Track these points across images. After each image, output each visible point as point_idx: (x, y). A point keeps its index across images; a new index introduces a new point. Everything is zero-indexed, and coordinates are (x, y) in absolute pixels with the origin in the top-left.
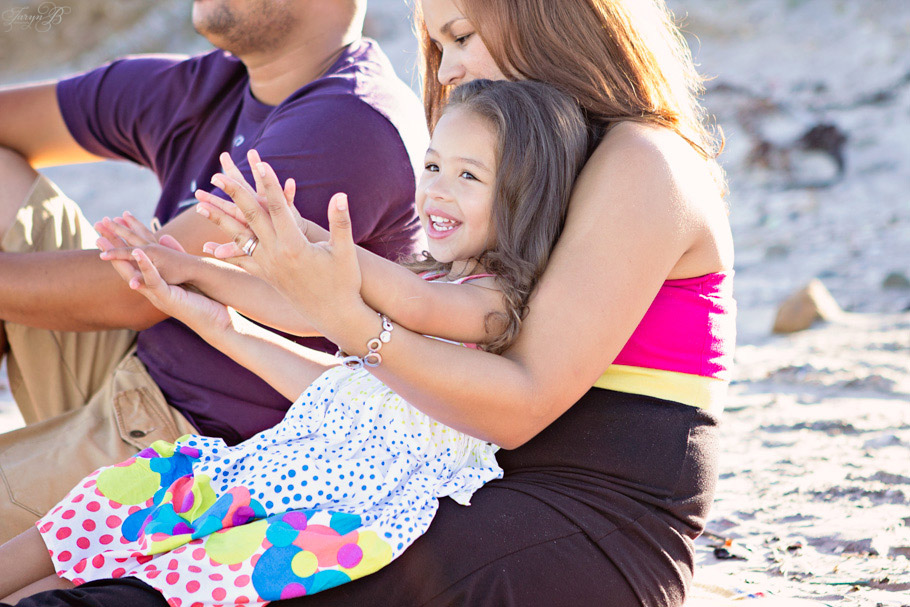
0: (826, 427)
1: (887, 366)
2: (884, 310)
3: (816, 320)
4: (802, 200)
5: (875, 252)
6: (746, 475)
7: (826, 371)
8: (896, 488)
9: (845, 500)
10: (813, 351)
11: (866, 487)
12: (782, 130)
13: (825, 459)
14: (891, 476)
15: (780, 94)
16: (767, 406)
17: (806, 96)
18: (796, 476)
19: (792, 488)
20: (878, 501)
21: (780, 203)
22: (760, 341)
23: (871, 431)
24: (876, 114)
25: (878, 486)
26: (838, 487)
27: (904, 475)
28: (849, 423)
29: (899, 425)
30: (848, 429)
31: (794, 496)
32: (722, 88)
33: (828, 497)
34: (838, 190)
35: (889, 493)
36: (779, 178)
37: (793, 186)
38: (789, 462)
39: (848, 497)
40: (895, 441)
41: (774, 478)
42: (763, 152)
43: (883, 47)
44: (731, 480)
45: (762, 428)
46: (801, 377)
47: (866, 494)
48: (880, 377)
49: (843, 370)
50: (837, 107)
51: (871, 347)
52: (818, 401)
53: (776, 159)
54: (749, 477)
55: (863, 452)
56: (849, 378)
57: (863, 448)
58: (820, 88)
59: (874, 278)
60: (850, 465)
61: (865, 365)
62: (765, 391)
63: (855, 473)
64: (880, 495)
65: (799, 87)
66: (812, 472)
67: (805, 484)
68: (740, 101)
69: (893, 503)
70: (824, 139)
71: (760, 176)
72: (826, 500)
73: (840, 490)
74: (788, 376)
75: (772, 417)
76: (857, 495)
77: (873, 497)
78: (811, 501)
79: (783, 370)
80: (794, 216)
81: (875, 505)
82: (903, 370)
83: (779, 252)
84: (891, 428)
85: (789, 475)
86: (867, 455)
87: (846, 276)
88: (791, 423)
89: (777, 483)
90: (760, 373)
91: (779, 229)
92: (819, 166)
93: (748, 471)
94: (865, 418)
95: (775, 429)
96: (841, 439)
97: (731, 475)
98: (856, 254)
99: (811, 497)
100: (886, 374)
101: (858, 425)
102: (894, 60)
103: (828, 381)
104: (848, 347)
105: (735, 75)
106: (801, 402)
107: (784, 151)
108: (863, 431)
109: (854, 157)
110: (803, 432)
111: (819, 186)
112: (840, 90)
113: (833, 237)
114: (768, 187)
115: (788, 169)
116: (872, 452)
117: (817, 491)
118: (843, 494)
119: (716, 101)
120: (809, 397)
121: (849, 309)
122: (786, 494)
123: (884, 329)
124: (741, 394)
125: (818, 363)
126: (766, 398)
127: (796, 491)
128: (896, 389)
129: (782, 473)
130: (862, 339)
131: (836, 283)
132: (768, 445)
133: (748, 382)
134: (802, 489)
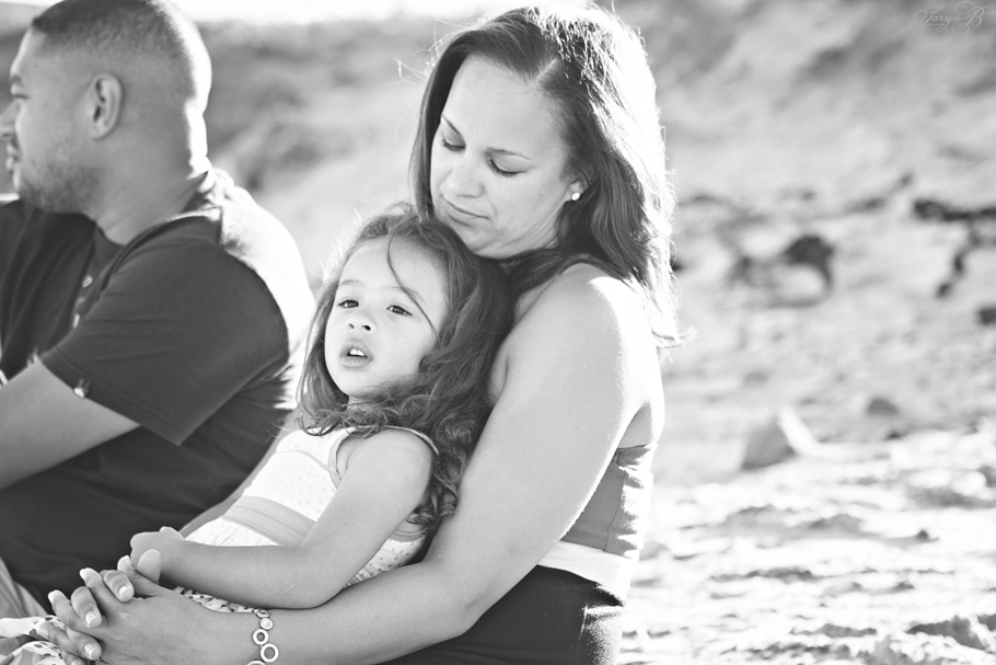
0: (782, 575)
1: (857, 503)
2: (864, 440)
3: (788, 453)
4: (786, 318)
5: (861, 375)
6: (683, 632)
7: (790, 511)
8: (841, 642)
9: (785, 658)
10: (781, 488)
11: (809, 642)
12: (764, 243)
13: (774, 611)
14: (839, 628)
15: (762, 204)
16: (723, 552)
17: (793, 205)
18: (737, 631)
19: (729, 646)
20: (821, 657)
21: (763, 323)
22: (725, 478)
23: (831, 577)
24: (865, 222)
25: (823, 641)
26: (778, 643)
27: (852, 627)
28: (807, 569)
29: (863, 569)
30: (805, 575)
31: (730, 655)
32: (701, 199)
33: (768, 654)
34: (825, 307)
35: (833, 648)
36: (760, 295)
37: (777, 303)
38: (733, 616)
39: (789, 653)
40: (856, 587)
41: (713, 634)
42: (744, 268)
43: (877, 148)
44: (665, 639)
45: (713, 578)
46: (762, 518)
47: (809, 649)
48: (847, 516)
49: (808, 509)
50: (824, 216)
51: (844, 482)
52: (779, 545)
53: (757, 275)
54: (686, 636)
55: (819, 602)
56: (813, 517)
57: (821, 597)
58: (808, 196)
59: (858, 402)
60: (801, 616)
61: (834, 502)
62: (724, 535)
63: (801, 625)
64: (824, 650)
65: (785, 195)
66: (755, 627)
67: (745, 641)
68: (718, 213)
69: (838, 659)
70: (809, 252)
71: (741, 294)
72: (766, 658)
73: (781, 647)
74: (749, 517)
75: (727, 565)
76: (798, 651)
77: (816, 652)
78: (749, 660)
79: (744, 512)
80: (778, 337)
81: (819, 661)
82: (875, 507)
83: (757, 378)
84: (853, 573)
85: (730, 631)
86: (823, 605)
87: (828, 403)
88: (744, 571)
89: (715, 640)
90: (719, 516)
91: (761, 353)
92: (805, 281)
93: (685, 628)
94: (826, 562)
95: (727, 578)
96: (798, 586)
97: (667, 633)
98: (841, 378)
99: (749, 655)
100: (855, 512)
101: (816, 571)
102: (888, 162)
103: (791, 521)
104: (820, 482)
105: (715, 184)
106: (761, 546)
107: (767, 266)
108: (821, 578)
109: (842, 269)
110: (756, 580)
111: (804, 304)
112: (830, 197)
113: (816, 359)
114: (750, 306)
115: (771, 285)
116: (828, 601)
117: (756, 648)
118: (784, 651)
119: (694, 214)
120: (770, 540)
121: (824, 440)
122: (724, 653)
123: (861, 461)
124: (697, 540)
125: (780, 502)
126: (721, 543)
127: (734, 649)
128: (866, 528)
129: (722, 628)
130: (837, 472)
131: (814, 411)
132: (715, 597)
133: (705, 526)
134: (742, 646)
